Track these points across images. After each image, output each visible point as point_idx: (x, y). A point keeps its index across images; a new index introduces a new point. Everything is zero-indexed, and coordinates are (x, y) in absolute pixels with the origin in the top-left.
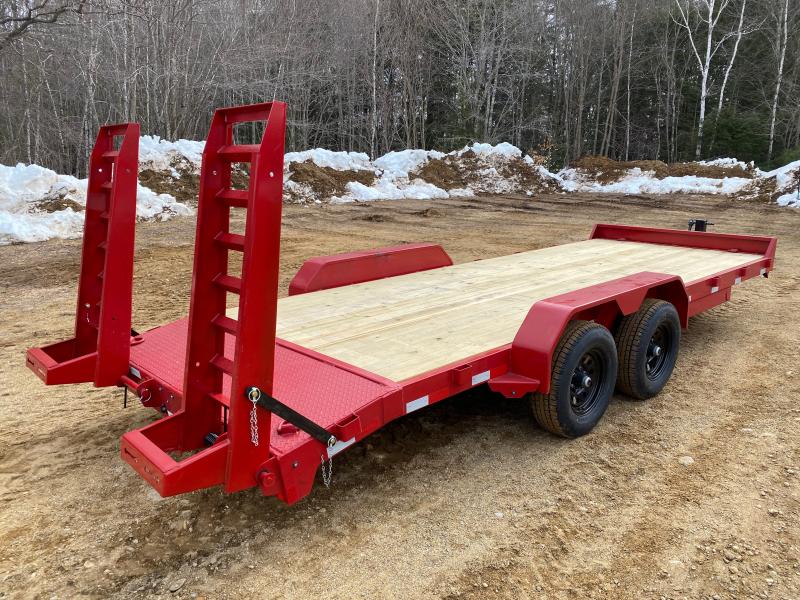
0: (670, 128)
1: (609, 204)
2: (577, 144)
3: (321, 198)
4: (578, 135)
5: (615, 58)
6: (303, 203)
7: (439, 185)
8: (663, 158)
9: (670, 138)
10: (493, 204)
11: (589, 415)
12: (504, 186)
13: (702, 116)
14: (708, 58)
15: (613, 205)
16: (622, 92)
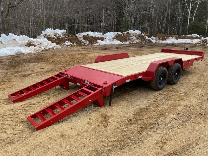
0: (180, 26)
1: (164, 46)
2: (156, 31)
3: (91, 44)
4: (156, 28)
5: (166, 8)
6: (87, 45)
7: (120, 41)
8: (178, 34)
9: (180, 29)
10: (134, 46)
11: (162, 86)
12: (137, 41)
13: (188, 23)
14: (190, 8)
15: (165, 46)
16: (167, 17)
